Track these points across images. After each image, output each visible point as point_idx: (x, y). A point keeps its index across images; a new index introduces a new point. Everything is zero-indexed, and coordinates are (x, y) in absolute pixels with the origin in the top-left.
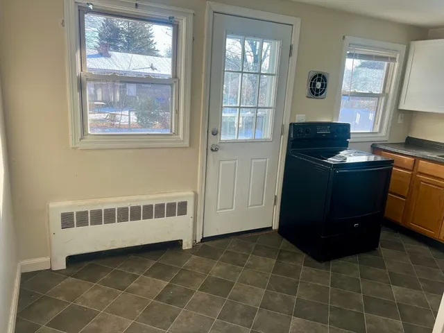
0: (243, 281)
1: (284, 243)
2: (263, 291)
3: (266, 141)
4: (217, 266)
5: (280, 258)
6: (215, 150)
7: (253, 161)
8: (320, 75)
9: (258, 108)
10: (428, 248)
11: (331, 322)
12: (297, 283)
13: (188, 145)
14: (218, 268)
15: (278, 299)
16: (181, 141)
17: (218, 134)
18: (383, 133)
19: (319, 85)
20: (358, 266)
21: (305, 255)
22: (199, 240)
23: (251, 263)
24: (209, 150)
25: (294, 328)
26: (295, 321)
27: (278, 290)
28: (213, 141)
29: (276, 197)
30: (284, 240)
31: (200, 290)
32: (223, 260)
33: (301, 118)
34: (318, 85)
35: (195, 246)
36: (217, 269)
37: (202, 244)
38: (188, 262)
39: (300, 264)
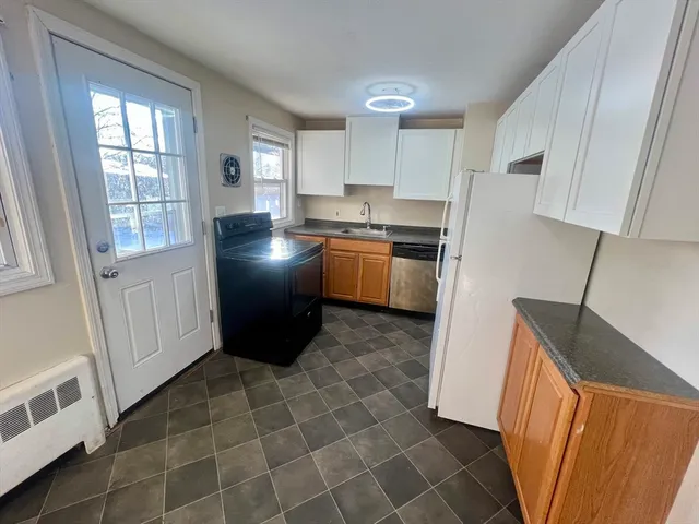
0: (224, 446)
1: (239, 363)
2: (257, 442)
3: (186, 246)
4: (171, 446)
5: (246, 384)
6: (113, 276)
7: (175, 276)
8: (232, 159)
9: (166, 202)
10: (350, 311)
11: (347, 431)
12: (285, 405)
13: (51, 280)
14: (174, 449)
15: (281, 441)
16: (33, 276)
17: (111, 249)
18: (290, 218)
19: (232, 169)
20: (320, 352)
21: (269, 366)
22: (113, 421)
23: (217, 410)
24: (99, 278)
25: (322, 468)
26: (317, 455)
27: (273, 429)
28: (102, 262)
29: (211, 312)
30: (235, 358)
31: (168, 509)
32: (173, 431)
33: (221, 212)
34: (232, 171)
35: (110, 434)
36: (173, 452)
37: (122, 425)
38: (114, 473)
39: (272, 380)
